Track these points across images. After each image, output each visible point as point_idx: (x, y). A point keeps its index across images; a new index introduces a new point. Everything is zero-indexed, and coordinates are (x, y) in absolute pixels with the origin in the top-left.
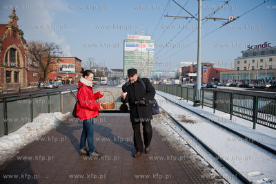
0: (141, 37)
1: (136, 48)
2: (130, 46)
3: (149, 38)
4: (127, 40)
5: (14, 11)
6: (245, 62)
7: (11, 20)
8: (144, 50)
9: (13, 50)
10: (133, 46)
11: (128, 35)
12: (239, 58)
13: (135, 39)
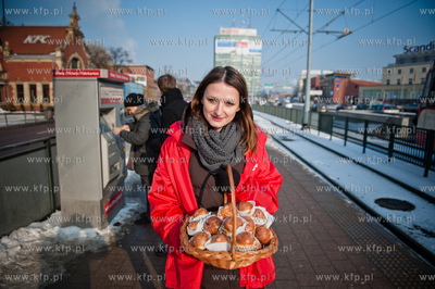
0: (242, 31)
1: (233, 49)
2: (224, 45)
3: (253, 32)
4: (220, 37)
5: (75, 8)
6: (400, 72)
7: (72, 20)
8: (246, 51)
9: (75, 60)
10: (229, 45)
11: (222, 29)
12: (390, 66)
13: (232, 34)
